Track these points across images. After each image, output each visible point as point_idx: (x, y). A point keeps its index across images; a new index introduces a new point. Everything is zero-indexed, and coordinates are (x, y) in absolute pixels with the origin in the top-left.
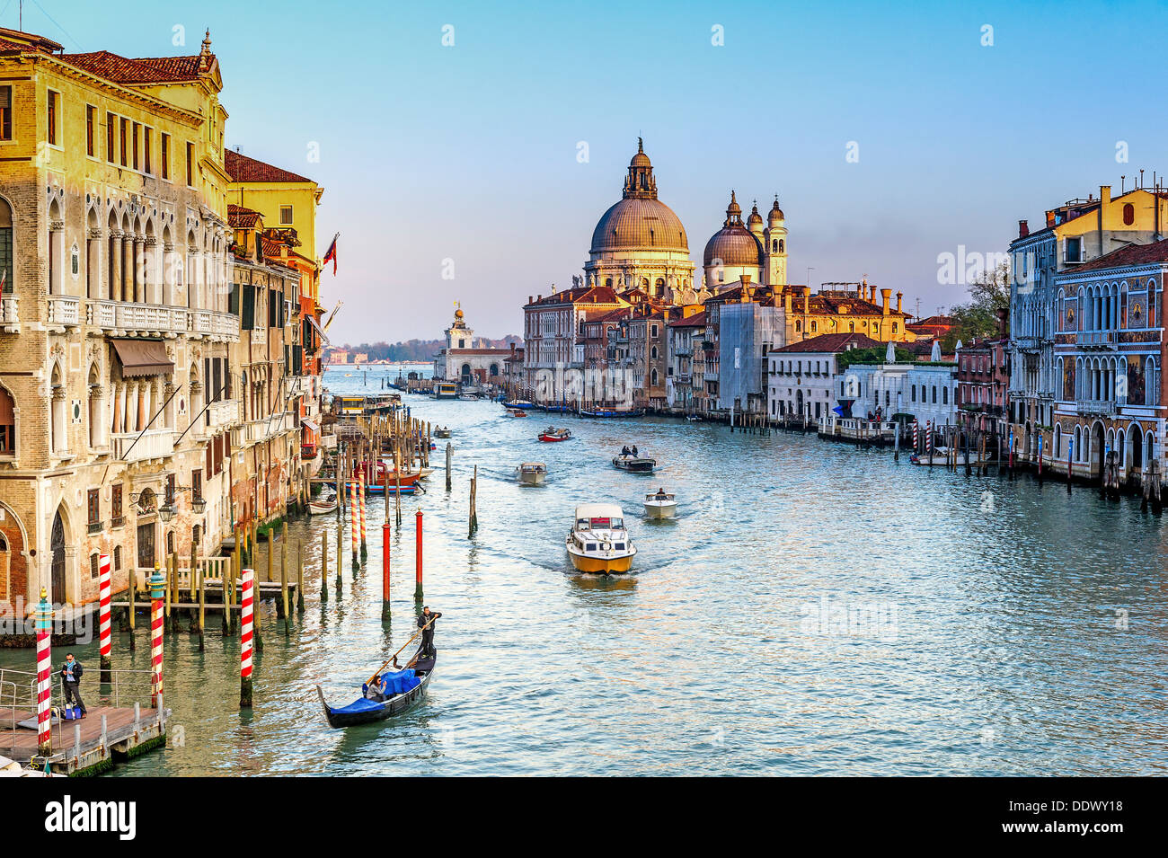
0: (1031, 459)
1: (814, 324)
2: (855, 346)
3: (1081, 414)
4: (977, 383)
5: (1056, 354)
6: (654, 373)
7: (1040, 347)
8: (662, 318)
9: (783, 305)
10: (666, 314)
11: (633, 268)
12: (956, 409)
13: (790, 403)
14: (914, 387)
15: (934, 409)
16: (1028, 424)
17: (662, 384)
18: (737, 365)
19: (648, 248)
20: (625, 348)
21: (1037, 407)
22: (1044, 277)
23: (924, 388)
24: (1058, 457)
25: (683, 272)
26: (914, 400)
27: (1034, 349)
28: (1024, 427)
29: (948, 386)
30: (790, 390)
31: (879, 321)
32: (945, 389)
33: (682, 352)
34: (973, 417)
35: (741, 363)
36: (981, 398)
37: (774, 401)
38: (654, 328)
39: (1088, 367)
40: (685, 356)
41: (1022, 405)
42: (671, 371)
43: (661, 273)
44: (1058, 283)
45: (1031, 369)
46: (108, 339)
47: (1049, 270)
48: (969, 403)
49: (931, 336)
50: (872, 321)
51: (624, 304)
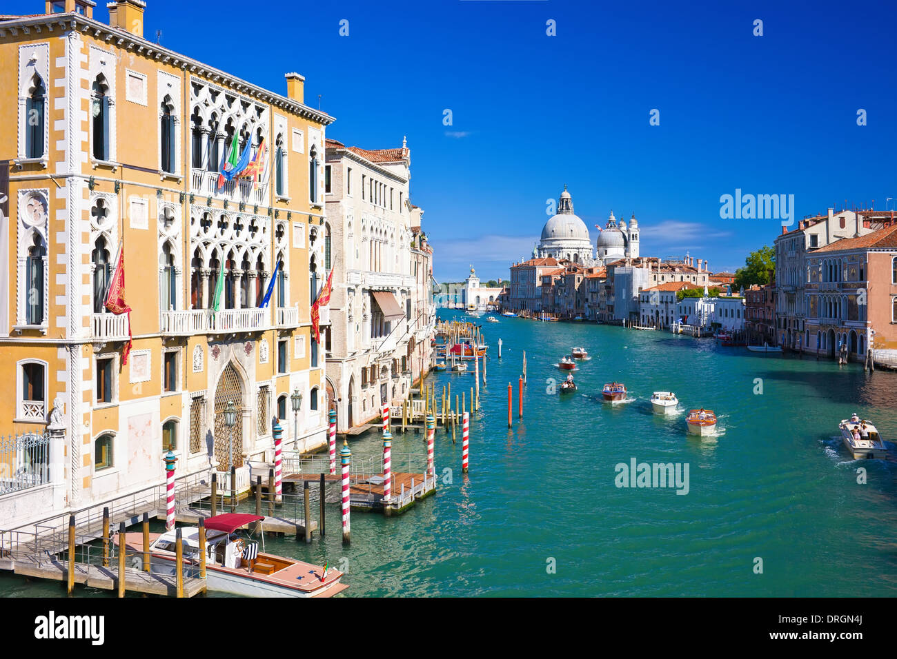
0: (791, 347)
1: (663, 278)
2: (686, 288)
3: (821, 325)
4: (756, 307)
5: (806, 294)
6: (579, 301)
7: (796, 290)
8: (583, 273)
9: (648, 267)
10: (585, 272)
11: (562, 248)
12: (744, 321)
13: (652, 317)
14: (721, 310)
15: (733, 320)
16: (789, 330)
17: (583, 306)
18: (624, 297)
19: (569, 238)
20: (563, 288)
21: (794, 321)
22: (798, 255)
23: (726, 310)
24: (808, 346)
25: (587, 250)
26: (721, 315)
27: (793, 291)
28: (787, 331)
29: (740, 309)
30: (652, 310)
31: (695, 276)
32: (738, 311)
33: (593, 290)
34: (754, 325)
35: (626, 297)
36: (760, 315)
37: (643, 316)
38: (579, 278)
39: (825, 301)
40: (595, 293)
41: (785, 320)
42: (587, 300)
43: (576, 251)
44: (806, 258)
45: (791, 301)
46: (371, 292)
47: (801, 251)
48: (752, 318)
49: (721, 283)
50: (692, 276)
51: (562, 267)
